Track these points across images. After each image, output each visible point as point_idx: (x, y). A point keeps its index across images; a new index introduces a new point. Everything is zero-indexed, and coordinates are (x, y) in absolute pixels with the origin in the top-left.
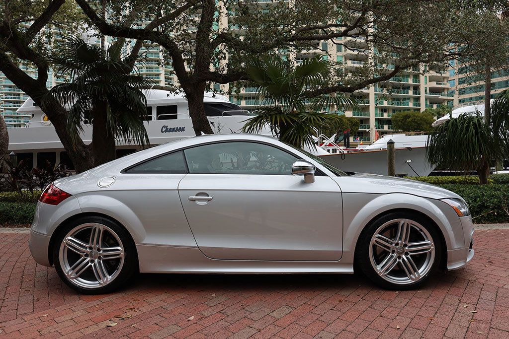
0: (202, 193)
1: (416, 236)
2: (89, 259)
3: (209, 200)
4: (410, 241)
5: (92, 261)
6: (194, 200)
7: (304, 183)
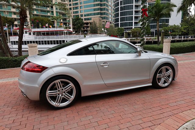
0: (105, 63)
1: (167, 70)
2: (60, 95)
3: (108, 65)
4: (166, 72)
5: (62, 95)
6: (103, 66)
7: (138, 56)
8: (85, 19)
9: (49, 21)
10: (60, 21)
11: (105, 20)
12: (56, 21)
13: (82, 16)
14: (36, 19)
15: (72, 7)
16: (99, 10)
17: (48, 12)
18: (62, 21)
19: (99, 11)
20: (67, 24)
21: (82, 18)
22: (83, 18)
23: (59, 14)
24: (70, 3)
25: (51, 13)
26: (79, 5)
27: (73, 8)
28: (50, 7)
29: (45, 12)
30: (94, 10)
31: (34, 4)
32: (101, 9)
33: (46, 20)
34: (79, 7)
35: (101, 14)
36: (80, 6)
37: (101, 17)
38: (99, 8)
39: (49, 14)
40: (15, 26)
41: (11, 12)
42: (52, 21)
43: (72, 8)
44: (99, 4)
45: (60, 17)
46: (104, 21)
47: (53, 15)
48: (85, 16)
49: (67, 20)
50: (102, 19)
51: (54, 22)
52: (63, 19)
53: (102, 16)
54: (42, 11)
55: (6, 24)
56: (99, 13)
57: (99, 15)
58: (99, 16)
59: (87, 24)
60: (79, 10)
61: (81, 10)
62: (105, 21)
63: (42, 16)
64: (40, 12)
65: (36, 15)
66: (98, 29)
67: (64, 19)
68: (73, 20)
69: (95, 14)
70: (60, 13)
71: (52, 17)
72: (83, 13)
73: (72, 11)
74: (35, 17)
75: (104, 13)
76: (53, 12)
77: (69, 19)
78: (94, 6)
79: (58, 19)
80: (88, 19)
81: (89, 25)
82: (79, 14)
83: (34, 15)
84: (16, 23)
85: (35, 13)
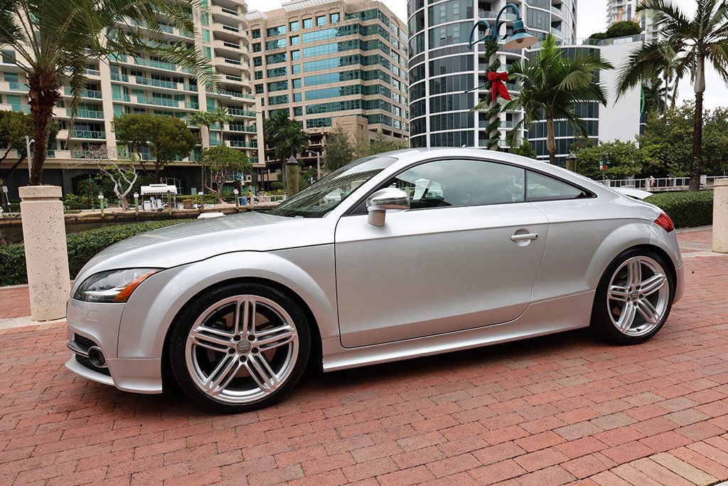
8: (311, 124)
9: (180, 128)
10: (222, 127)
11: (379, 127)
12: (204, 129)
13: (297, 111)
14: (134, 121)
15: (264, 81)
16: (357, 93)
17: (180, 97)
18: (227, 128)
19: (358, 97)
20: (244, 140)
21: (298, 119)
22: (304, 118)
23: (216, 106)
24: (258, 69)
25: (188, 100)
26: (289, 77)
27: (269, 84)
28: (187, 83)
29: (169, 97)
30: (343, 91)
31: (129, 72)
32: (365, 90)
33: (171, 125)
34: (290, 83)
35: (366, 105)
36: (293, 80)
37: (363, 116)
38: (357, 85)
39: (181, 106)
40: (59, 146)
42: (193, 131)
43: (265, 87)
44: (357, 74)
45: (219, 115)
46: (375, 131)
47: (197, 108)
48: (310, 111)
49: (246, 124)
50: (369, 123)
51: (198, 131)
52: (230, 123)
53: (368, 112)
54: (156, 94)
55: (27, 137)
56: (357, 101)
57: (358, 108)
58: (359, 111)
59: (317, 138)
60: (288, 92)
61: (296, 91)
62: (380, 130)
63: (157, 111)
64: (151, 98)
65: (137, 109)
66: (354, 154)
67: (234, 123)
68: (266, 124)
69: (342, 106)
70: (221, 103)
71: (193, 113)
72: (303, 104)
73: (265, 95)
74: (133, 114)
75: (376, 104)
76: (195, 98)
77: (251, 123)
78: (341, 79)
79: (214, 122)
80: (321, 123)
81: (322, 143)
82: (290, 105)
83: (128, 108)
84: (63, 135)
85: (134, 100)
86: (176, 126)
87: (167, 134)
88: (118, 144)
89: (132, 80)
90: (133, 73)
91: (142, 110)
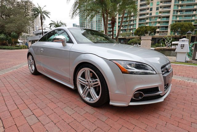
14: (175, 25)
17: (194, 16)
29: (190, 16)
31: (178, 11)
39: (193, 18)
40: (157, 33)
41: (157, 22)
42: (194, 25)
54: (185, 16)
55: (149, 31)
63: (185, 21)
65: (178, 21)
74: (177, 23)
83: (176, 21)
84: (158, 30)
85: (178, 19)
86: (188, 25)
87: (185, 27)
88: (171, 31)
89: (179, 13)
90: (180, 11)
91: (180, 21)
